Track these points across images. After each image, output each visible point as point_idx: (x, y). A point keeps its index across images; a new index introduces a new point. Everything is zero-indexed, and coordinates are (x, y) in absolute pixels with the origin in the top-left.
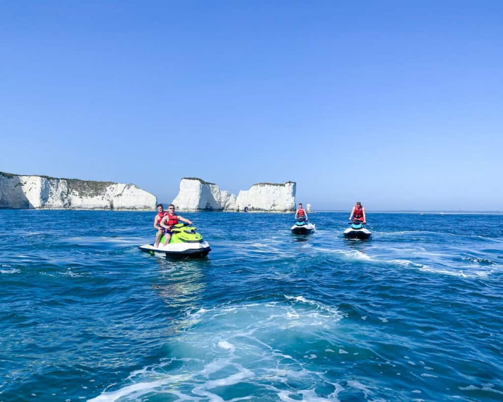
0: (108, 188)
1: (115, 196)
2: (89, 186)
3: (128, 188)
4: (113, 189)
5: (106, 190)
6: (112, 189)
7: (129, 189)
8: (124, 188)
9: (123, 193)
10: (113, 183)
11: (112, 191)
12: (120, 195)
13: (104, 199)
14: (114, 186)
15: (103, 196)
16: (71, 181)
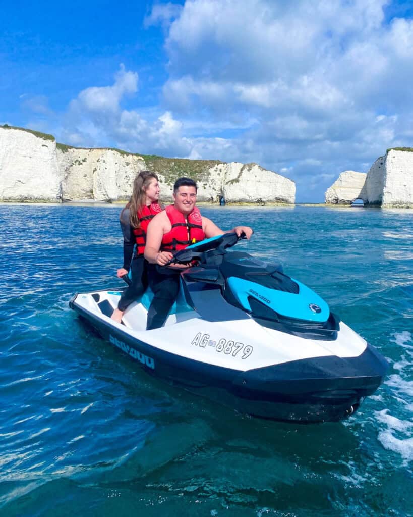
0: (212, 170)
1: (227, 183)
2: (179, 166)
3: (249, 170)
4: (221, 171)
5: (209, 174)
6: (218, 172)
7: (251, 171)
8: (242, 170)
9: (240, 179)
10: (219, 163)
11: (219, 174)
12: (237, 181)
13: (207, 187)
14: (221, 166)
15: (205, 183)
16: (150, 159)
